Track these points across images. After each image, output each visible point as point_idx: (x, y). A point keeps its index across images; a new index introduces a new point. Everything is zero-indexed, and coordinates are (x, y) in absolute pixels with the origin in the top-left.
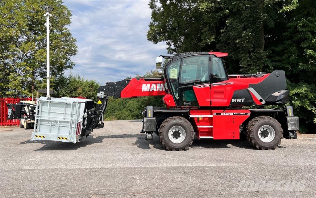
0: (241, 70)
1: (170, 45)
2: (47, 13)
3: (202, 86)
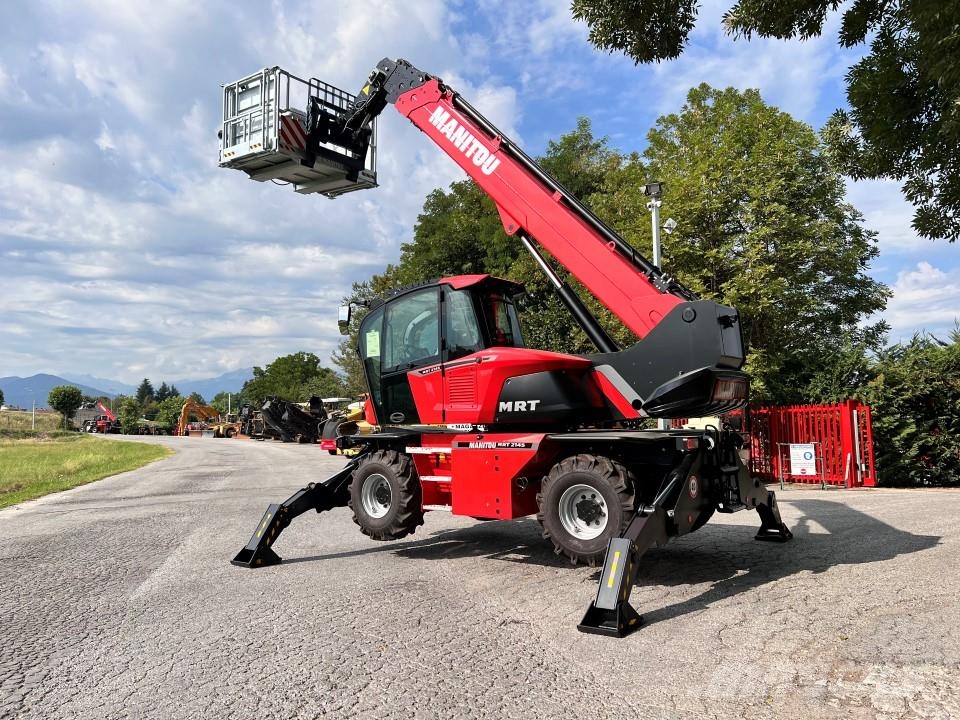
3: (426, 370)
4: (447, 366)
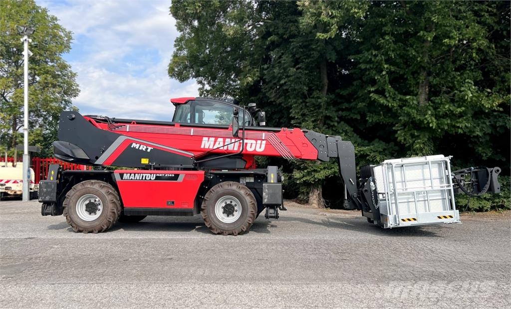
0: (292, 122)
1: (204, 85)
2: (26, 37)
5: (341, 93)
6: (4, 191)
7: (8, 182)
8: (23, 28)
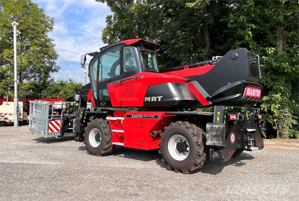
2: (14, 22)
3: (114, 83)
4: (123, 81)
5: (219, 49)
6: (3, 120)
7: (6, 114)
8: (12, 16)
